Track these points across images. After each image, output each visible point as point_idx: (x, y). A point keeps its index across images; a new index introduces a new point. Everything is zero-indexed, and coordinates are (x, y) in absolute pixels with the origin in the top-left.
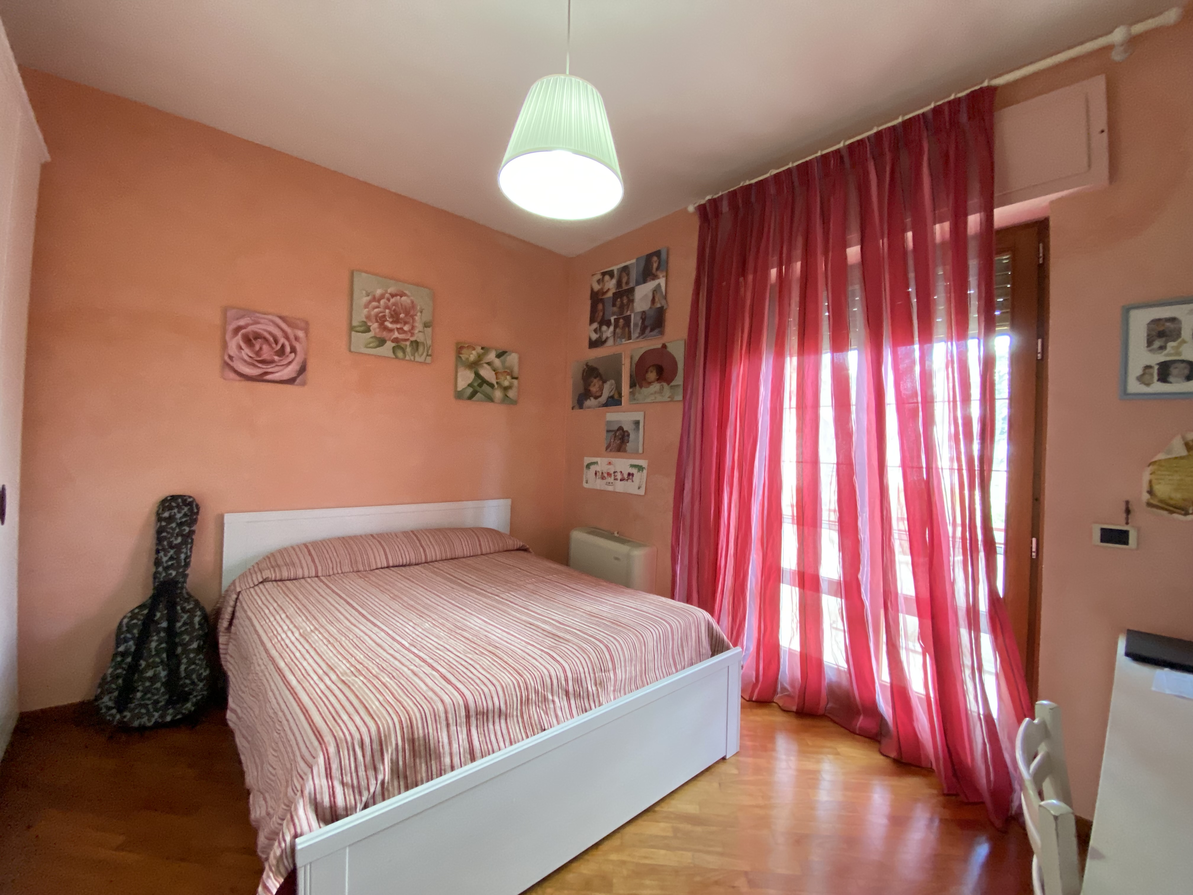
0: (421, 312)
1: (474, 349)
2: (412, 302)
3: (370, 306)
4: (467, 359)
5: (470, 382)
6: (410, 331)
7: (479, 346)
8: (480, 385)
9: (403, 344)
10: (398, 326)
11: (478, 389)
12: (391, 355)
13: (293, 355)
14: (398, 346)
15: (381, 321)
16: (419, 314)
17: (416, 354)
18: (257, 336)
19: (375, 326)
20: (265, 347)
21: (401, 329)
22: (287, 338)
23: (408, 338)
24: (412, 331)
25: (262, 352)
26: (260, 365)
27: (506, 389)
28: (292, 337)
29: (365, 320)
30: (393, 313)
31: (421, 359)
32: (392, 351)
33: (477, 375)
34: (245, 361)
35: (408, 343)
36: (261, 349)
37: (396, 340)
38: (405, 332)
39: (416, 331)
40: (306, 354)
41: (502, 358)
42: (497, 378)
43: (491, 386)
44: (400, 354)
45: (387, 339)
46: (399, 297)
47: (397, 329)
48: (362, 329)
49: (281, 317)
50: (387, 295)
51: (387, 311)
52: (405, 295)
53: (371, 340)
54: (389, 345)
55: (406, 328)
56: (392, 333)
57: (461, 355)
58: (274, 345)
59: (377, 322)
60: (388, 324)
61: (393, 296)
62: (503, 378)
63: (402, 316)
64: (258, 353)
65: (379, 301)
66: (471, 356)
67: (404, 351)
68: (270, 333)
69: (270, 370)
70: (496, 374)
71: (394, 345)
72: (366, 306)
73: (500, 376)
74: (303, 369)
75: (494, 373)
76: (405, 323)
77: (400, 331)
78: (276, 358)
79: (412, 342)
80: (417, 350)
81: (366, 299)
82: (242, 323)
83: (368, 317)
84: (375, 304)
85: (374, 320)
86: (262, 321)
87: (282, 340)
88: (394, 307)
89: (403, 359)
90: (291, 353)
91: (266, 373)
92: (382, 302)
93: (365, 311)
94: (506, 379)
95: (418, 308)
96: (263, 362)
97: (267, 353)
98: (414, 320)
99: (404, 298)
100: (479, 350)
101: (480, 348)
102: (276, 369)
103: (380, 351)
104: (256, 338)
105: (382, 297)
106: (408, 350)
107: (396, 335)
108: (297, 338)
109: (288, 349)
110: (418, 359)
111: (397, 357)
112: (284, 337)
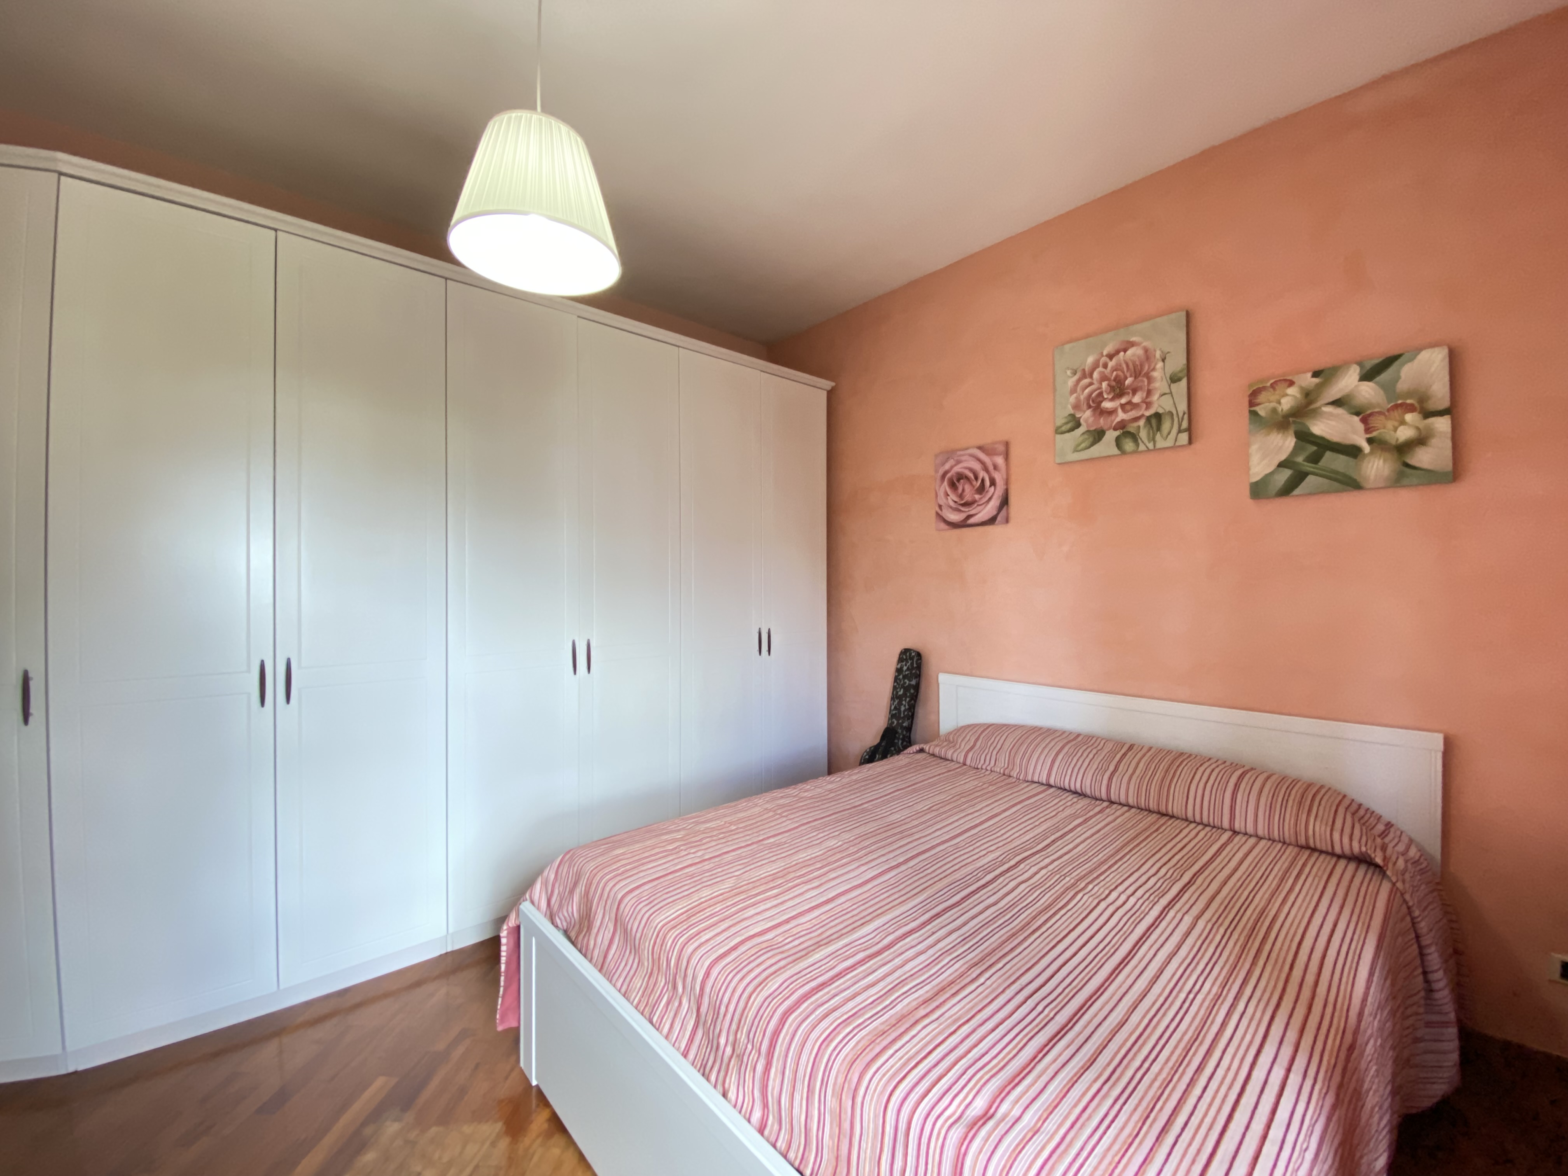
0: (1163, 360)
1: (1291, 383)
2: (1146, 350)
3: (1079, 389)
4: (1274, 410)
5: (1283, 457)
6: (1143, 402)
7: (1305, 372)
8: (1315, 459)
9: (1131, 428)
10: (1124, 400)
11: (1308, 467)
12: (1116, 451)
13: (993, 488)
14: (1126, 433)
15: (1095, 404)
16: (1160, 365)
17: (1158, 436)
18: (960, 477)
19: (1086, 416)
20: (967, 487)
21: (1129, 403)
22: (986, 470)
23: (1140, 413)
24: (1148, 400)
25: (965, 493)
26: (962, 509)
27: (1403, 449)
28: (991, 468)
29: (1072, 412)
30: (1114, 384)
31: (1169, 443)
32: (1114, 443)
33: (1304, 437)
34: (951, 507)
35: (1142, 423)
36: (963, 490)
37: (1122, 425)
38: (1135, 406)
39: (1155, 397)
40: (1007, 482)
41: (1384, 376)
42: (1367, 430)
43: (1353, 451)
44: (1129, 445)
45: (1105, 428)
46: (1122, 354)
47: (1123, 406)
48: (1069, 426)
49: (980, 448)
50: (1104, 359)
51: (1104, 385)
52: (1132, 344)
53: (1081, 439)
54: (1111, 435)
55: (1137, 399)
56: (1113, 417)
57: (1257, 409)
58: (974, 483)
59: (1089, 407)
60: (1107, 405)
61: (1111, 357)
62: (1390, 424)
63: (1129, 381)
64: (961, 496)
65: (1091, 376)
66: (1283, 401)
67: (1134, 437)
68: (971, 470)
69: (971, 513)
70: (1364, 421)
71: (1117, 433)
72: (1073, 391)
73: (1376, 421)
74: (1005, 501)
75: (1356, 419)
76: (1134, 392)
77: (1128, 407)
78: (977, 497)
79: (1149, 419)
80: (1159, 429)
81: (1071, 382)
82: (947, 467)
83: (1076, 407)
84: (1086, 381)
85: (1085, 407)
86: (963, 458)
87: (982, 474)
88: (1115, 373)
89: (1135, 452)
90: (990, 486)
91: (969, 517)
92: (1096, 375)
93: (1072, 399)
94: (1403, 422)
95: (1158, 354)
96: (967, 504)
97: (969, 494)
98: (1150, 379)
99: (1129, 352)
100: (1308, 380)
101: (1309, 375)
102: (979, 508)
103: (1097, 450)
104: (958, 480)
105: (1095, 366)
106: (1143, 434)
107: (1121, 416)
108: (996, 467)
109: (987, 483)
110: (1161, 443)
111: (1123, 452)
112: (983, 470)
